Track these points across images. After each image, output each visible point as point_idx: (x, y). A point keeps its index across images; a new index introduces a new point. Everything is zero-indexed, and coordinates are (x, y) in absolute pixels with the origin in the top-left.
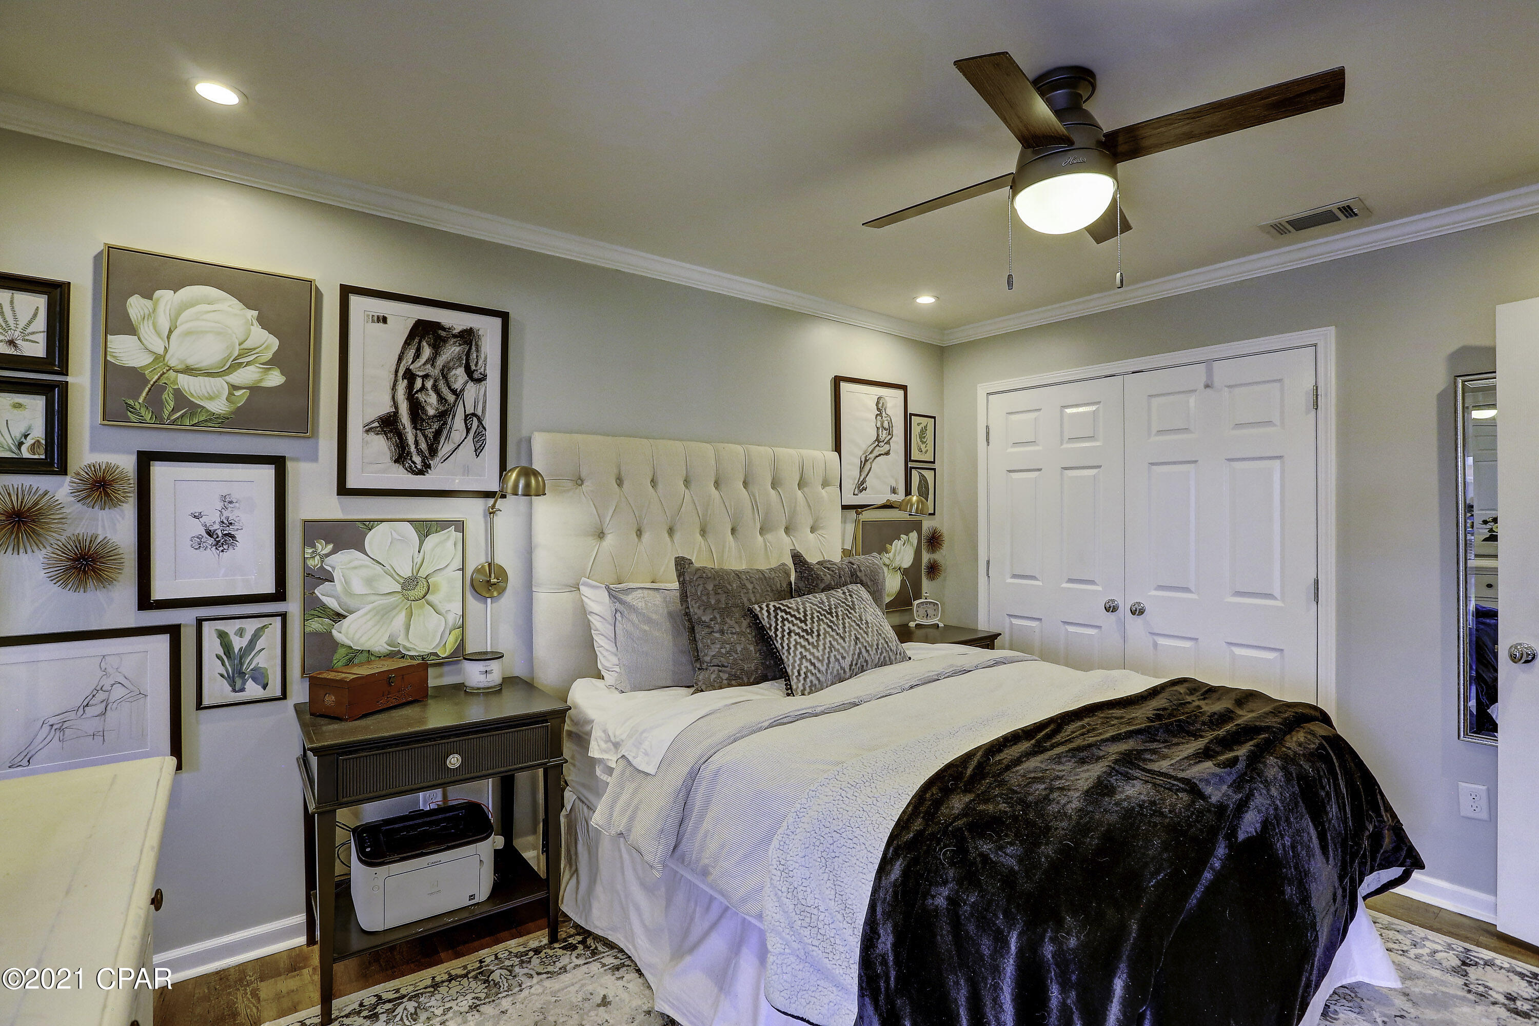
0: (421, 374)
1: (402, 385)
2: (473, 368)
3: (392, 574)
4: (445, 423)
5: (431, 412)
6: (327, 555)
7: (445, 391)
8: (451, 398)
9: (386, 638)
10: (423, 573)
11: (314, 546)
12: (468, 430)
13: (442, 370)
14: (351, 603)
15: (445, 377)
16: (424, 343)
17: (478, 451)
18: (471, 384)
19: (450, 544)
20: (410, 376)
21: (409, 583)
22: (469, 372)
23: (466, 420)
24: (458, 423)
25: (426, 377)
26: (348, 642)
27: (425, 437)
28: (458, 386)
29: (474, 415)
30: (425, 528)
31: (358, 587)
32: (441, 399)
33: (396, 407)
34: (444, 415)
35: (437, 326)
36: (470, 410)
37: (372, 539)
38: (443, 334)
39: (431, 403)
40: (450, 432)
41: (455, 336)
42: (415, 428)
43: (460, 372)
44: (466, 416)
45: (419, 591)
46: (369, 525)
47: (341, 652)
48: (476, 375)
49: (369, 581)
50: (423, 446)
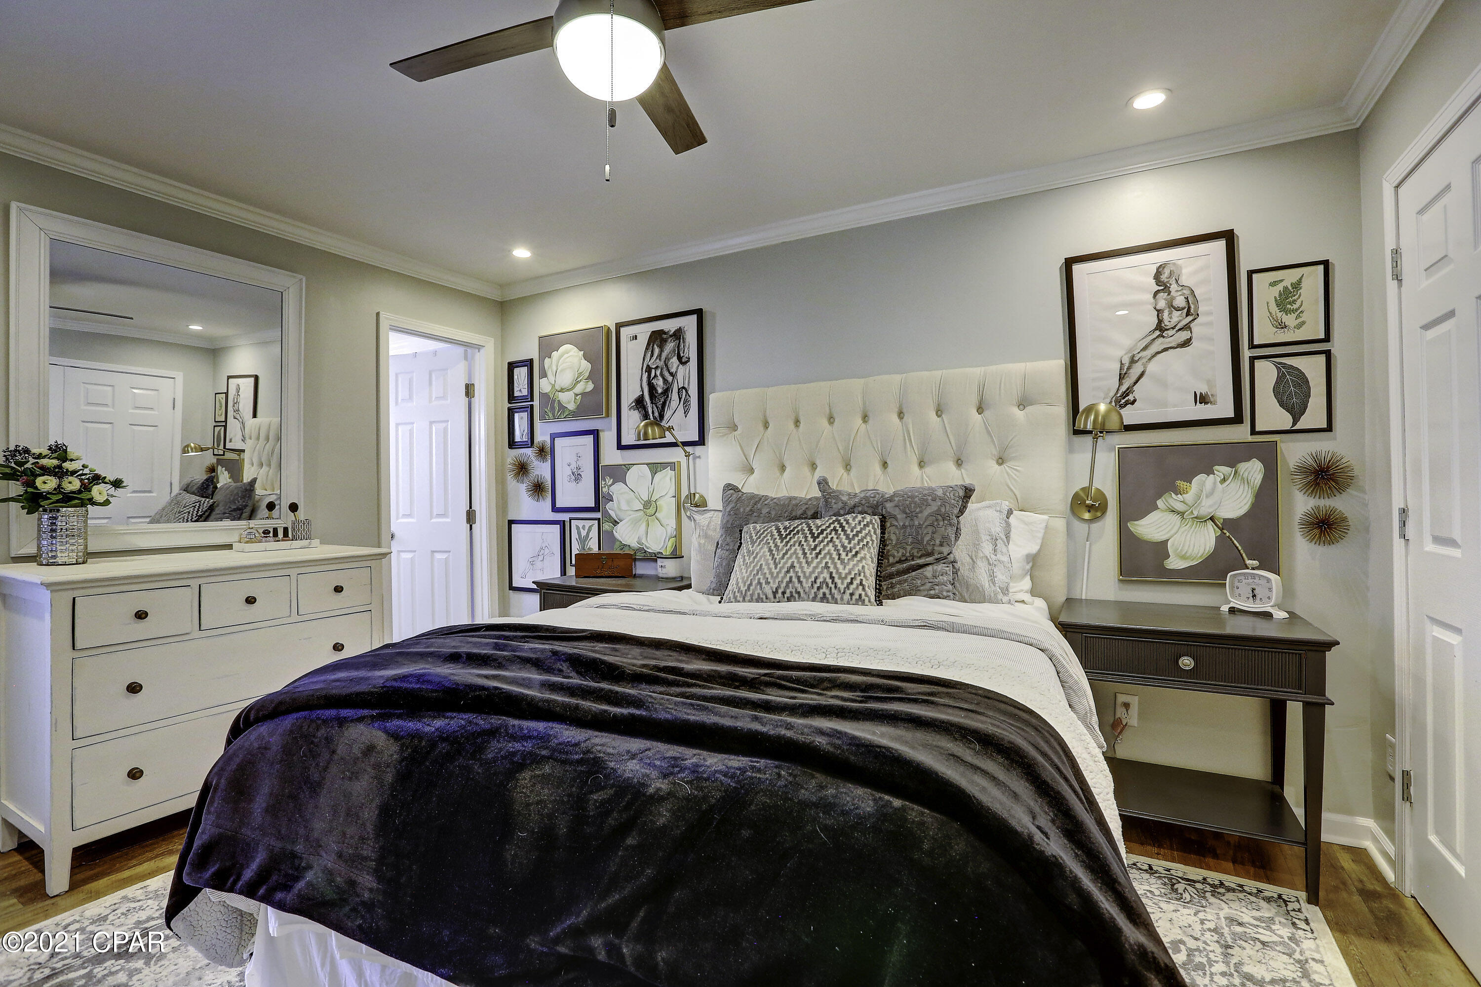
0: (654, 367)
1: (645, 376)
2: (682, 355)
3: (639, 498)
4: (668, 397)
5: (660, 391)
6: (611, 485)
7: (667, 374)
8: (670, 379)
9: (636, 539)
10: (654, 499)
11: (605, 481)
12: (680, 399)
13: (665, 361)
14: (622, 515)
15: (666, 365)
16: (655, 346)
17: (686, 413)
18: (681, 366)
19: (668, 479)
20: (649, 370)
21: (647, 504)
22: (680, 358)
23: (679, 392)
24: (675, 396)
25: (657, 368)
26: (620, 539)
27: (657, 408)
28: (673, 370)
29: (683, 388)
30: (655, 468)
31: (624, 506)
32: (665, 381)
33: (643, 392)
34: (666, 392)
35: (661, 332)
36: (681, 386)
37: (631, 476)
38: (665, 336)
39: (659, 384)
40: (670, 402)
41: (671, 336)
42: (652, 403)
43: (675, 360)
44: (679, 389)
45: (651, 511)
46: (628, 467)
47: (618, 543)
48: (683, 360)
49: (629, 502)
50: (656, 414)
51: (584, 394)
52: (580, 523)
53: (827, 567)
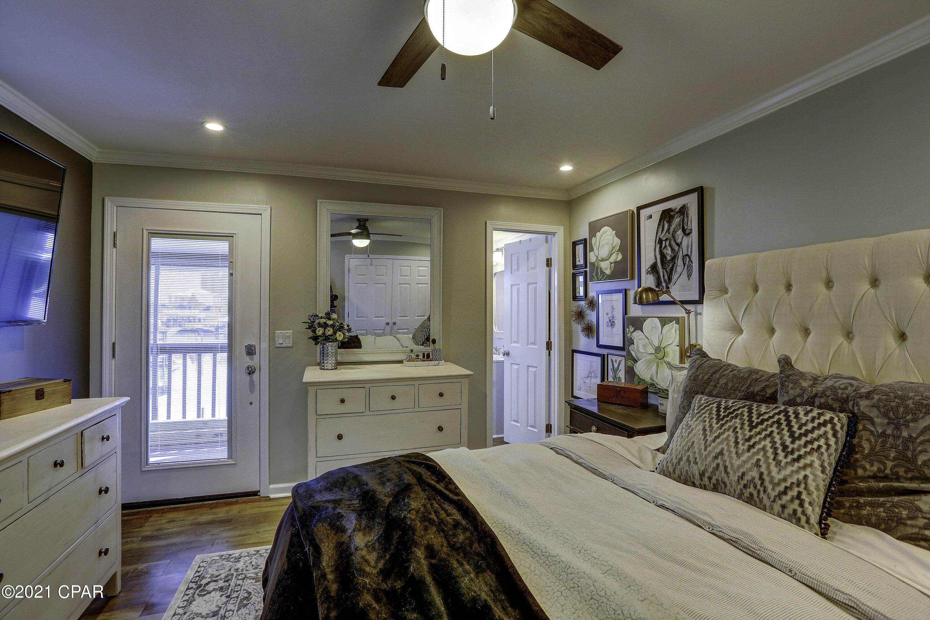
0: (664, 239)
1: (658, 247)
2: (686, 227)
3: (651, 344)
4: (675, 263)
5: (669, 258)
6: (632, 332)
7: (674, 244)
8: (676, 248)
9: (649, 376)
10: (662, 346)
11: (629, 328)
12: (684, 265)
13: (673, 234)
14: (640, 356)
15: (674, 237)
16: (665, 222)
17: (689, 276)
18: (685, 237)
19: (673, 330)
20: (660, 241)
21: (658, 349)
22: (684, 231)
23: (683, 259)
24: (680, 262)
25: (666, 240)
26: (638, 374)
27: (667, 272)
28: (679, 241)
29: (687, 255)
30: (664, 321)
31: (641, 349)
32: (673, 250)
33: (656, 260)
34: (674, 259)
35: (670, 210)
36: (685, 253)
37: (647, 325)
38: (672, 213)
39: (668, 252)
40: (676, 267)
41: (677, 213)
42: (663, 268)
43: (680, 232)
44: (683, 257)
45: (660, 355)
46: (644, 319)
47: (636, 377)
48: (687, 232)
49: (644, 346)
50: (666, 277)
51: (616, 263)
52: (614, 358)
53: (757, 464)
